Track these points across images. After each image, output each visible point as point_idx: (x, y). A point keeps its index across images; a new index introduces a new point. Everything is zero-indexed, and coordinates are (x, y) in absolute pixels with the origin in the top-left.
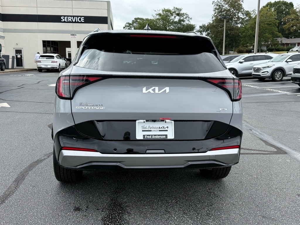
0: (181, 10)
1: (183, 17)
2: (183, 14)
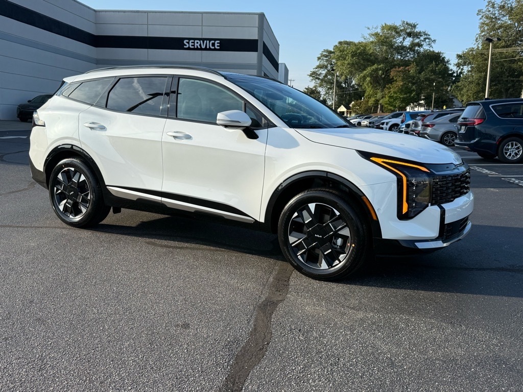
0: (414, 26)
1: (419, 38)
2: (420, 32)
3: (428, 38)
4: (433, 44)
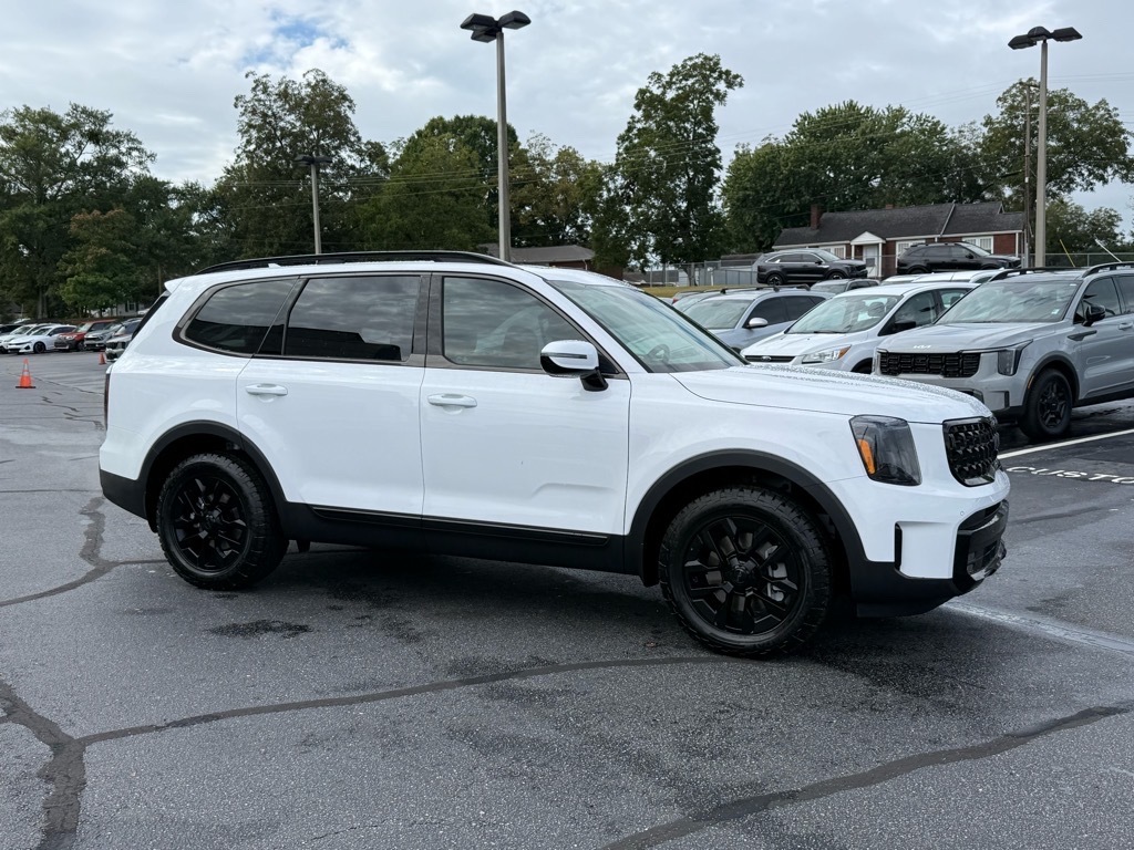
0: (104, 120)
3: (136, 149)
4: (149, 163)
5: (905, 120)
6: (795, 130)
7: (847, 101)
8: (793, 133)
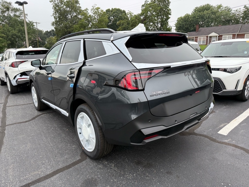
5: (222, 8)
6: (194, 11)
7: (207, 4)
8: (193, 12)
